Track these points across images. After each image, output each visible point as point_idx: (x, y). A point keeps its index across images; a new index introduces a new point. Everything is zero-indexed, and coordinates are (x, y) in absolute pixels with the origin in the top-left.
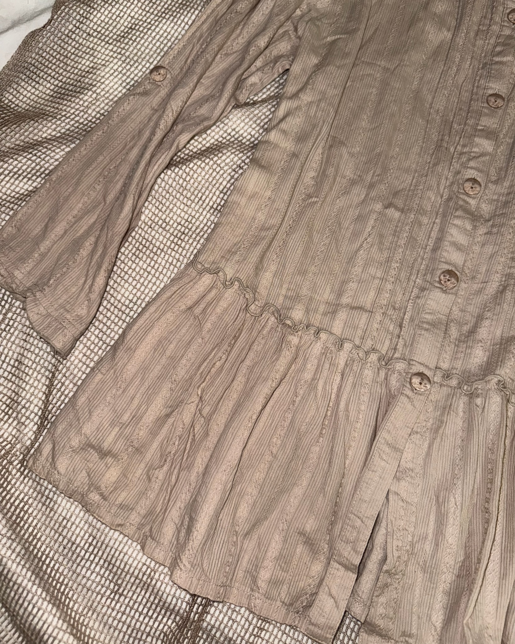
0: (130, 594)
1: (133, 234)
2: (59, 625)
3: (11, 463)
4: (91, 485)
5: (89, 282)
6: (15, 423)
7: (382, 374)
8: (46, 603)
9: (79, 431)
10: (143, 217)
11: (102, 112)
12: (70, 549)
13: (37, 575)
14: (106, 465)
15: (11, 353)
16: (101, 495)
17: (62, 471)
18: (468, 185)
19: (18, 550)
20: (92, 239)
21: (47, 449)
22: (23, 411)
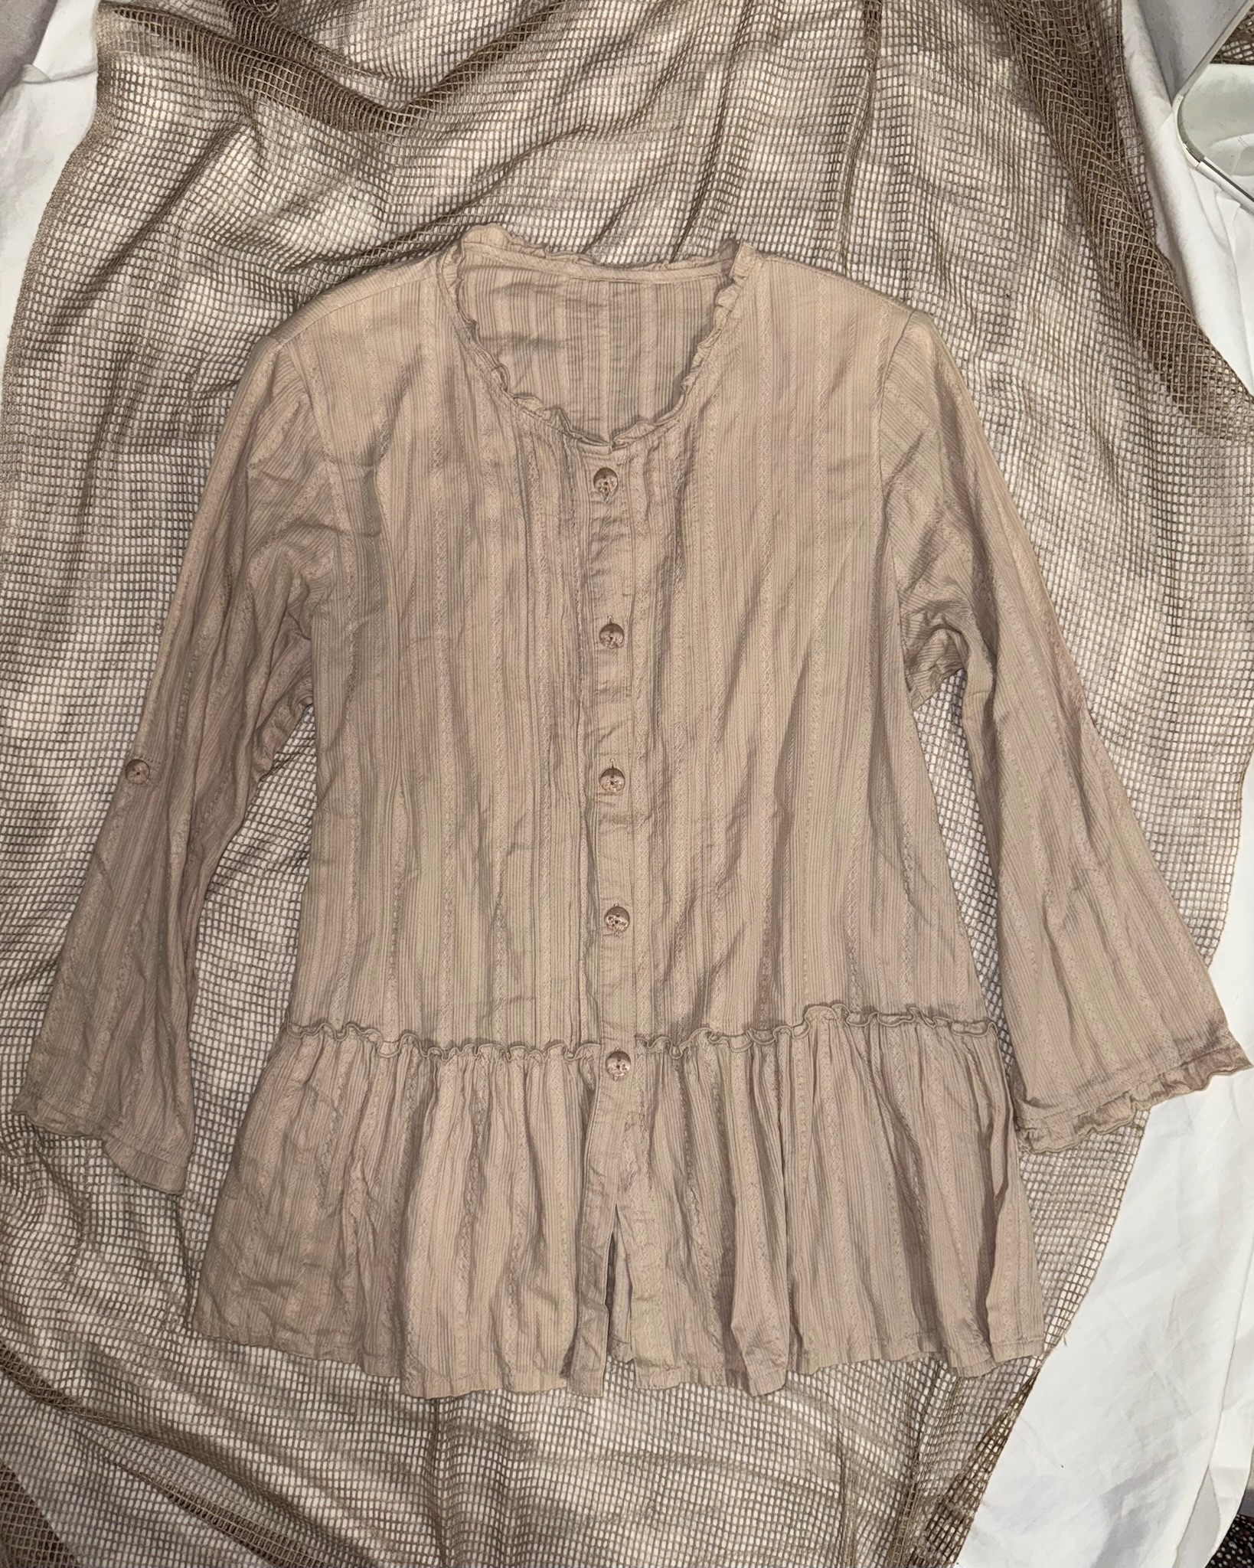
0: (370, 1419)
1: (198, 1000)
2: (299, 1483)
3: (172, 1332)
4: (274, 1325)
5: (169, 1092)
6: (157, 1285)
7: (573, 1067)
8: (275, 1468)
9: (235, 1274)
10: (201, 974)
11: (84, 848)
12: (282, 1397)
13: (254, 1442)
14: (283, 1296)
15: (114, 1207)
16: (292, 1330)
17: (236, 1322)
18: (607, 780)
19: (222, 1423)
20: (149, 1034)
21: (207, 1305)
22: (161, 1267)
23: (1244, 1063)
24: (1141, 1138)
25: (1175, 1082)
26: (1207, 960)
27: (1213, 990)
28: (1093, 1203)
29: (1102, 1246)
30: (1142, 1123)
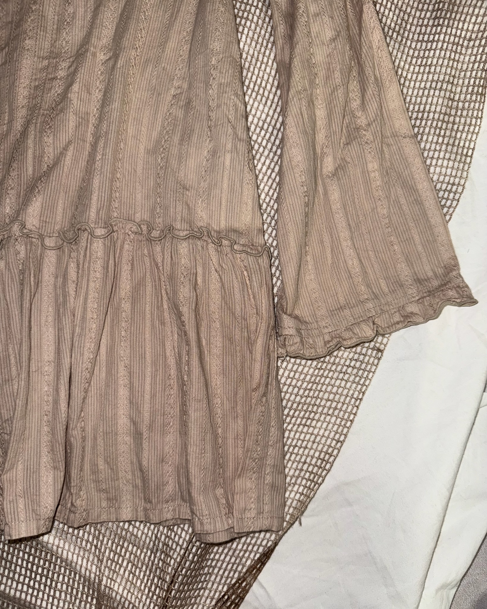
23: (471, 301)
24: (379, 359)
25: (412, 313)
26: (448, 217)
27: (450, 241)
28: (336, 408)
29: (339, 444)
30: (382, 347)
